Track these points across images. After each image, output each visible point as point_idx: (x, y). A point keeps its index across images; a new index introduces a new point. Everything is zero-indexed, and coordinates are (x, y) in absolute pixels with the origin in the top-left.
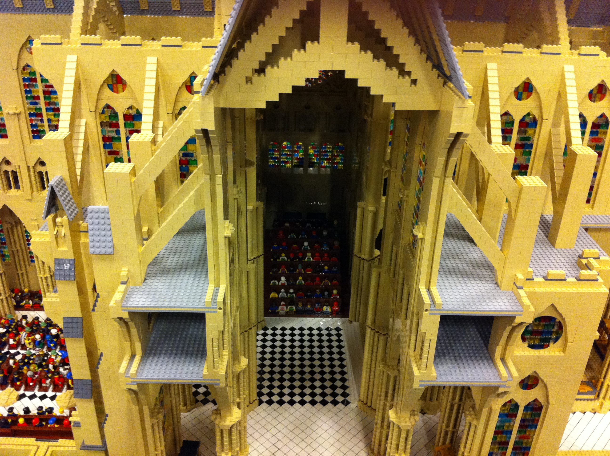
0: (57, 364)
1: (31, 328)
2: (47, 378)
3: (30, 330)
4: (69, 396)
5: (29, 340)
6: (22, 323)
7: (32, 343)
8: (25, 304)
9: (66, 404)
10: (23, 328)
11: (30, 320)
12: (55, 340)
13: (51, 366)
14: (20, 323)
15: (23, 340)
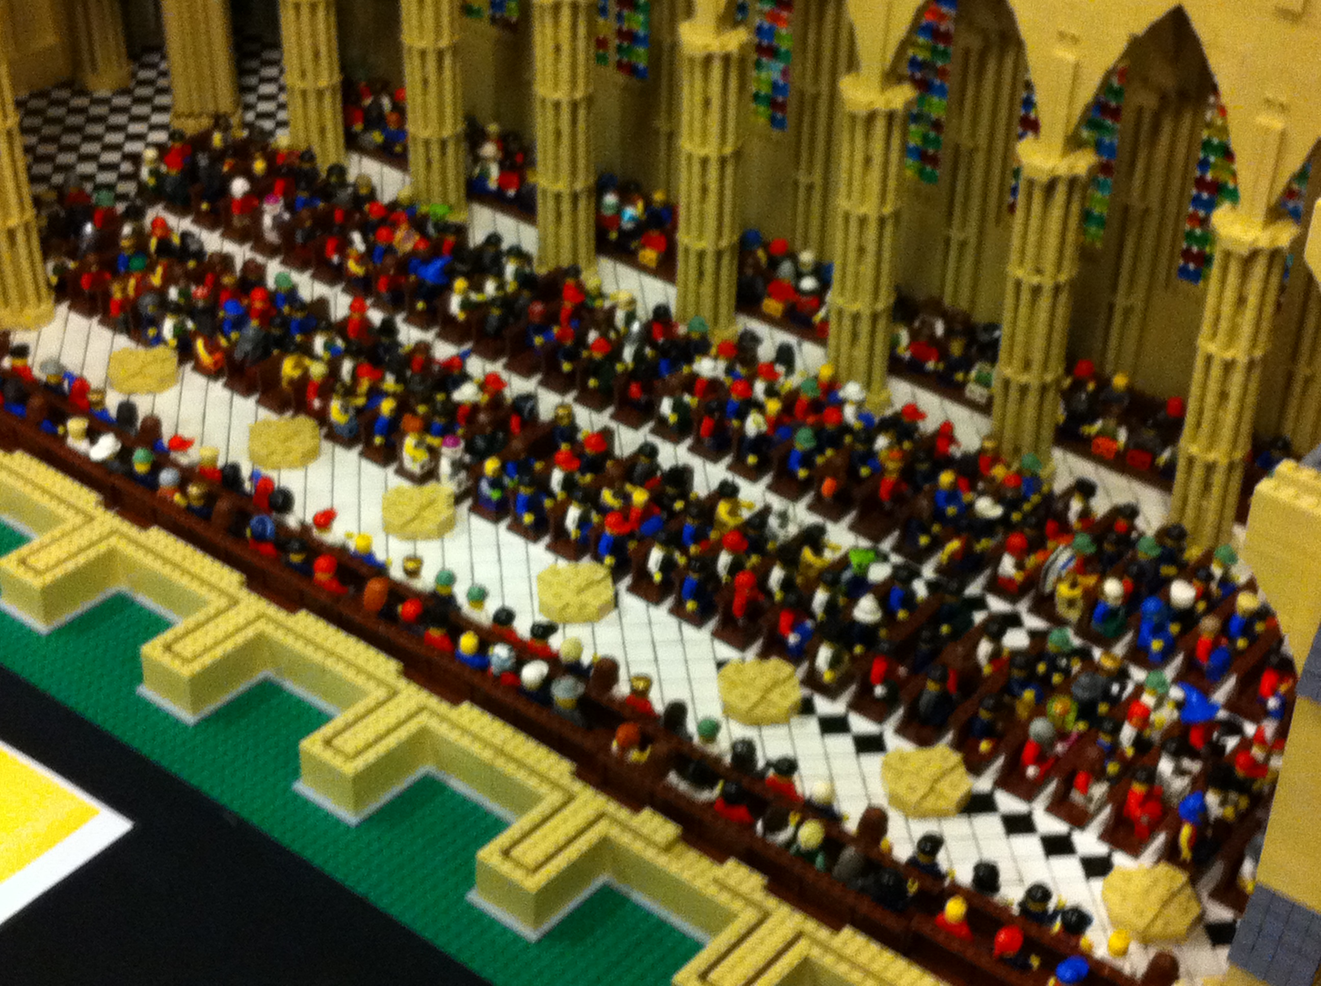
0: (1155, 735)
1: (1098, 540)
2: (1100, 775)
3: (1091, 550)
4: (1161, 891)
5: (1073, 585)
6: (1067, 507)
7: (1080, 604)
8: (1100, 434)
9: (1141, 923)
10: (1064, 530)
11: (1100, 506)
12: (1174, 629)
13: (1128, 733)
14: (1060, 506)
15: (1052, 578)
